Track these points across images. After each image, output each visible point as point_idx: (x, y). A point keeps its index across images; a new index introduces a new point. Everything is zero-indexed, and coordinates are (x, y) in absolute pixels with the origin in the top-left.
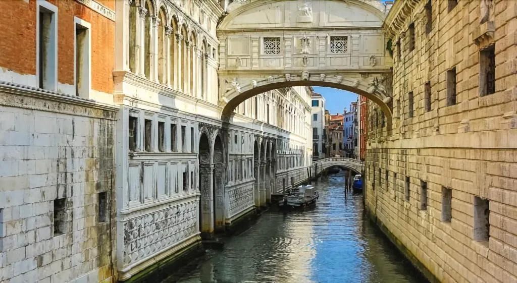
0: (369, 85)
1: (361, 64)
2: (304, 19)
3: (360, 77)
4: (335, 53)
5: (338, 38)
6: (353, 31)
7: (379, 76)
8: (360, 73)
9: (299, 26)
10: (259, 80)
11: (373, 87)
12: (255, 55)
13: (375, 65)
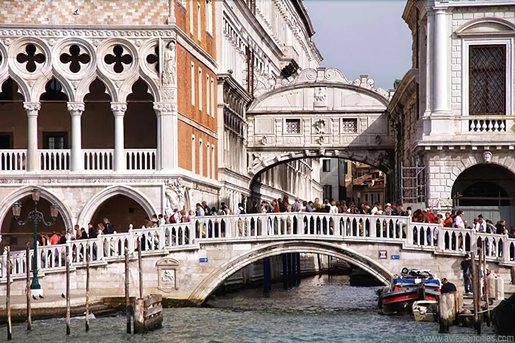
0: (375, 159)
1: (369, 142)
2: (320, 103)
3: (367, 153)
4: (347, 132)
5: (349, 120)
6: (362, 114)
7: (384, 152)
8: (368, 150)
9: (317, 109)
10: (282, 155)
11: (379, 161)
12: (279, 134)
13: (381, 143)
